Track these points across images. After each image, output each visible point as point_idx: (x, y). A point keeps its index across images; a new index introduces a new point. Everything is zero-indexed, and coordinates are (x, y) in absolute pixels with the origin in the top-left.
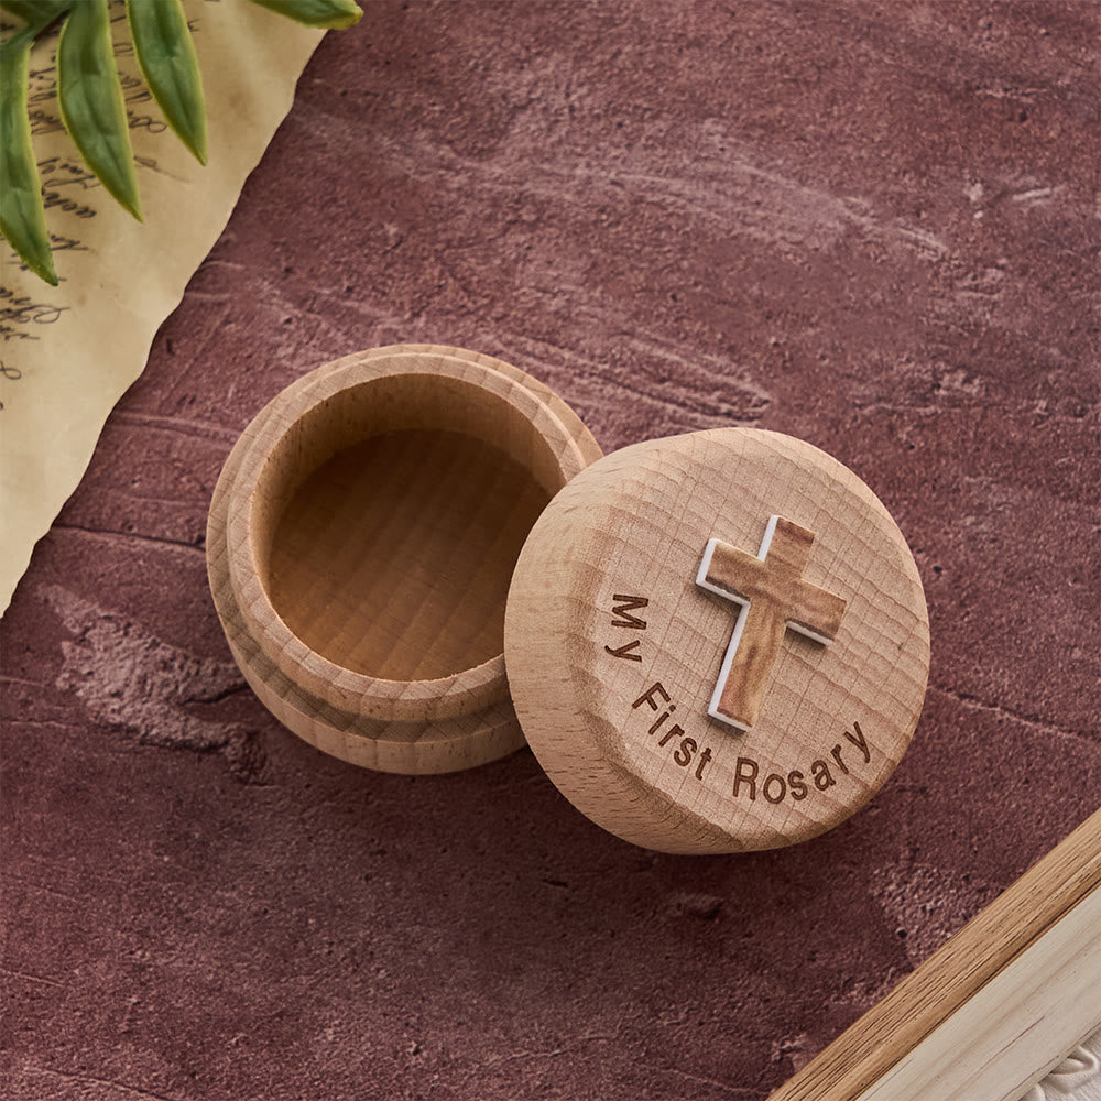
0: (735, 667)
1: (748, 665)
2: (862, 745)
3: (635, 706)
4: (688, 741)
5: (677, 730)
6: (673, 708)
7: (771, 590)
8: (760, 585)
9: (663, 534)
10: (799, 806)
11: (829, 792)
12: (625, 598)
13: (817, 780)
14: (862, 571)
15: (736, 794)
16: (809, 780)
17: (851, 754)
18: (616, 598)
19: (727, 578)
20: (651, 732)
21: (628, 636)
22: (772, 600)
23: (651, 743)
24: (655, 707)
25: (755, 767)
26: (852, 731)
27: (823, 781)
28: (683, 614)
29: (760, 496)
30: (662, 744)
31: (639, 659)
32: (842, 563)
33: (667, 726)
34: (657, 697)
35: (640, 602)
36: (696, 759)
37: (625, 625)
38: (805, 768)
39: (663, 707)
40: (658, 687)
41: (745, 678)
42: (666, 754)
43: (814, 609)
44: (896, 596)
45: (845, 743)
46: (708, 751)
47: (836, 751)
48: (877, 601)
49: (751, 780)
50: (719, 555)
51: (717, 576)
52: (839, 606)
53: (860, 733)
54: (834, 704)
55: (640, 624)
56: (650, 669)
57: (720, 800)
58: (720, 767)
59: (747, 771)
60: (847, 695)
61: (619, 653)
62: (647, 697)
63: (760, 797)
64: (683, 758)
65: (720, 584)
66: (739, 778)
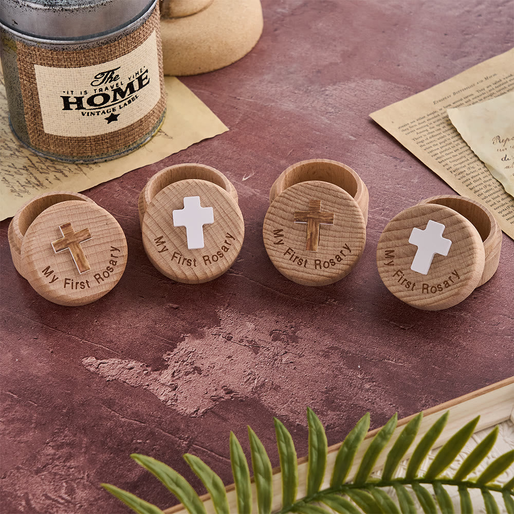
0: (77, 262)
1: (79, 258)
2: (116, 249)
3: (65, 287)
4: (81, 283)
5: (77, 283)
6: (72, 280)
7: (71, 241)
8: (68, 242)
9: (41, 251)
10: (113, 273)
11: (117, 264)
12: (45, 270)
13: (113, 265)
14: (86, 218)
15: (99, 283)
16: (111, 266)
17: (115, 253)
18: (43, 272)
19: (60, 248)
20: (72, 289)
21: (52, 276)
22: (73, 242)
23: (74, 290)
24: (69, 284)
25: (98, 274)
26: (112, 249)
27: (114, 263)
28: (58, 261)
29: (53, 225)
30: (76, 289)
31: (58, 278)
32: (81, 221)
33: (74, 284)
34: (68, 281)
35: (48, 268)
36: (86, 285)
37: (49, 275)
38: (108, 265)
39: (70, 282)
40: (66, 279)
41: (81, 262)
42: (79, 289)
43: (83, 236)
44: (97, 216)
45: (112, 252)
46: (87, 281)
47: (112, 256)
48: (95, 221)
49: (100, 277)
50: (55, 245)
51: (58, 249)
52: (86, 230)
53: (114, 248)
54: (103, 247)
55: (52, 272)
56: (62, 278)
57: (97, 287)
58: (92, 281)
59: (97, 277)
60: (104, 243)
61: (53, 281)
62: (66, 283)
63: (104, 279)
64: (83, 287)
65: (60, 250)
66: (97, 279)
